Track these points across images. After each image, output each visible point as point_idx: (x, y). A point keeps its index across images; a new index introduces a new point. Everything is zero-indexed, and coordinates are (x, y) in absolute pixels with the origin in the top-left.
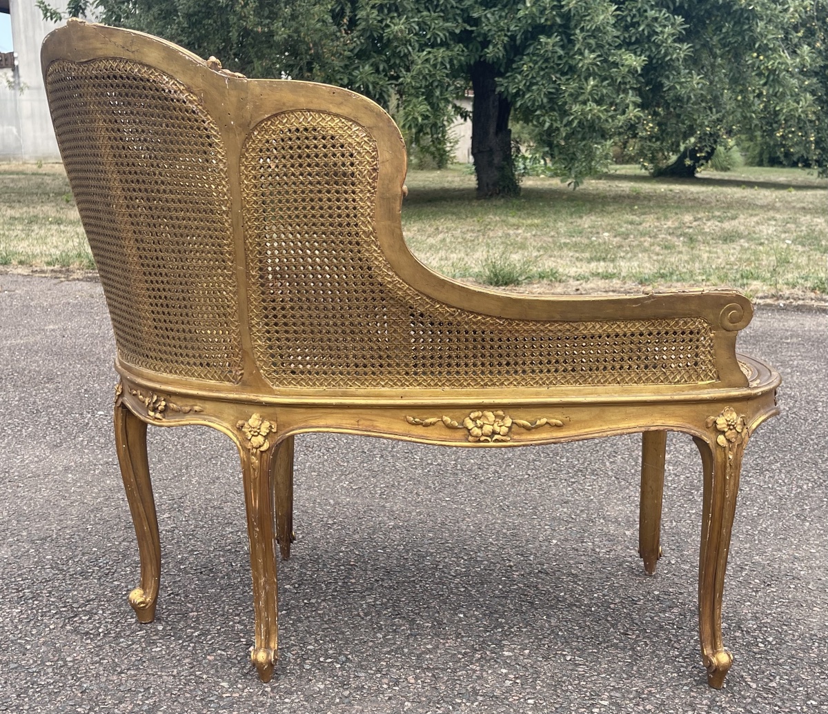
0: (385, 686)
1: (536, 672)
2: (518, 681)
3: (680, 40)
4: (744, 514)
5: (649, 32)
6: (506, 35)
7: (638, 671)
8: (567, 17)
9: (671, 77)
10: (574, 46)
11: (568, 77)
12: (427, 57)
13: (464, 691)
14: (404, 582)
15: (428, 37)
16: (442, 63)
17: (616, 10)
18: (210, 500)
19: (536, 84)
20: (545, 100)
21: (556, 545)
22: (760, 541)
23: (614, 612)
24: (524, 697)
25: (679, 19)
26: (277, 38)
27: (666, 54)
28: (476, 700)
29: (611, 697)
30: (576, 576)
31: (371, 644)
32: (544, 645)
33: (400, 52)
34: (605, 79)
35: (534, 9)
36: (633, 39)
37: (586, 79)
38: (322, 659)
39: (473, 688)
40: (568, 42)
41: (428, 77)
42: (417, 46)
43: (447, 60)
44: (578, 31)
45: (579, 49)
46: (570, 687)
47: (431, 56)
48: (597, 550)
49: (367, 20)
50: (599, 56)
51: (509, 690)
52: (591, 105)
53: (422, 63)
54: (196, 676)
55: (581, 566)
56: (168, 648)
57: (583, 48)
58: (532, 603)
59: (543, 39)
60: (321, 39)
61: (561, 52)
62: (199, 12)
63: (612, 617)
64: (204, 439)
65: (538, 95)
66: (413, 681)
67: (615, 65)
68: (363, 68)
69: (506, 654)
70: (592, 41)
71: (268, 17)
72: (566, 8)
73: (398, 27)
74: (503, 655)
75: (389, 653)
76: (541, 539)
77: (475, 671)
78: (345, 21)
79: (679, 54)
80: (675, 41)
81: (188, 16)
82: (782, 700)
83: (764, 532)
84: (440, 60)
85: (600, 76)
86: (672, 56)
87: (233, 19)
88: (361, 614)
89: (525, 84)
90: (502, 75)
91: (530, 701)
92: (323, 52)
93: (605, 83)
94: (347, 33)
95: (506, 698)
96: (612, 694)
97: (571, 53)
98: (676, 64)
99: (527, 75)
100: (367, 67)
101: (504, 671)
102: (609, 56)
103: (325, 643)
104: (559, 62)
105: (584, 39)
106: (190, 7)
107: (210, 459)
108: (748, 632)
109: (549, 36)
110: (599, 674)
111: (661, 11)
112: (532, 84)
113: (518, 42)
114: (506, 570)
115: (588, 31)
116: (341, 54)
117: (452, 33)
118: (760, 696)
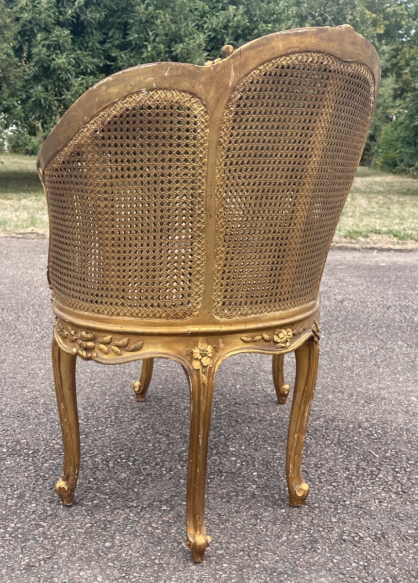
0: (164, 472)
1: (253, 458)
4: (344, 365)
12: (81, 82)
13: (213, 471)
14: (154, 414)
15: (82, 68)
21: (240, 388)
22: (358, 380)
24: (250, 472)
28: (223, 475)
30: (257, 404)
31: (146, 450)
33: (62, 77)
35: (153, 53)
38: (119, 460)
39: (219, 469)
42: (74, 74)
46: (275, 464)
47: (84, 81)
49: (39, 54)
51: (240, 468)
53: (78, 86)
54: (41, 476)
56: (15, 461)
58: (237, 421)
60: (7, 67)
68: (37, 88)
69: (231, 449)
73: (61, 60)
74: (230, 450)
75: (160, 454)
76: (230, 385)
77: (216, 460)
78: (25, 55)
82: (395, 462)
83: (358, 375)
88: (134, 434)
91: (254, 474)
92: (9, 76)
94: (26, 63)
95: (240, 473)
100: (39, 87)
101: (234, 459)
103: (117, 451)
108: (366, 429)
116: (22, 77)
117: (98, 66)
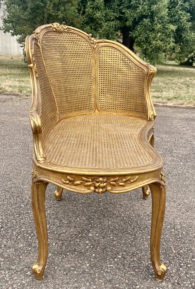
1: (99, 243)
2: (91, 246)
3: (188, 21)
4: (185, 184)
5: (179, 18)
6: (133, 18)
7: (135, 244)
8: (152, 13)
9: (185, 33)
10: (154, 22)
11: (152, 32)
12: (107, 24)
13: (71, 250)
14: (63, 205)
15: (108, 18)
16: (112, 27)
17: (168, 11)
18: (6, 172)
19: (142, 34)
20: (144, 39)
22: (188, 194)
23: (132, 220)
24: (92, 253)
25: (189, 14)
26: (59, 17)
27: (184, 26)
28: (75, 254)
29: (122, 254)
30: (122, 205)
32: (104, 232)
33: (99, 22)
34: (163, 33)
35: (142, 10)
36: (174, 21)
37: (158, 33)
38: (25, 235)
39: (75, 249)
40: (152, 21)
41: (108, 31)
42: (104, 21)
43: (114, 25)
44: (156, 17)
45: (156, 23)
46: (109, 250)
47: (109, 24)
48: (131, 195)
49: (88, 12)
50: (162, 26)
51: (87, 250)
52: (159, 41)
53: (106, 26)
55: (124, 201)
57: (157, 23)
59: (144, 20)
60: (74, 18)
61: (150, 24)
62: (35, 8)
63: (130, 222)
64: (12, 149)
65: (142, 38)
66: (54, 245)
67: (167, 28)
68: (87, 27)
70: (160, 21)
71: (56, 10)
72: (152, 10)
73: (98, 14)
74: (89, 236)
78: (81, 12)
79: (188, 26)
80: (187, 21)
81: (32, 9)
84: (111, 25)
85: (162, 32)
86: (185, 26)
87: (45, 10)
89: (138, 34)
90: (131, 31)
91: (93, 255)
92: (74, 22)
93: (164, 34)
94: (82, 16)
96: (123, 253)
97: (153, 24)
98: (187, 29)
99: (139, 31)
101: (88, 242)
102: (165, 26)
104: (149, 27)
105: (158, 20)
106: (32, 6)
107: (11, 157)
109: (146, 19)
110: (121, 245)
111: (183, 11)
112: (140, 34)
113: (137, 20)
114: (98, 202)
115: (159, 17)
116: (80, 23)
117: (116, 17)
118: (176, 256)
